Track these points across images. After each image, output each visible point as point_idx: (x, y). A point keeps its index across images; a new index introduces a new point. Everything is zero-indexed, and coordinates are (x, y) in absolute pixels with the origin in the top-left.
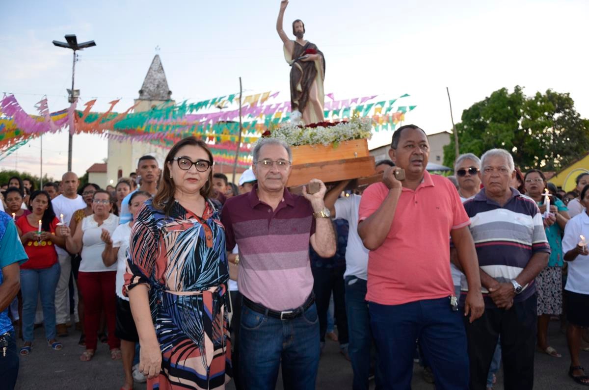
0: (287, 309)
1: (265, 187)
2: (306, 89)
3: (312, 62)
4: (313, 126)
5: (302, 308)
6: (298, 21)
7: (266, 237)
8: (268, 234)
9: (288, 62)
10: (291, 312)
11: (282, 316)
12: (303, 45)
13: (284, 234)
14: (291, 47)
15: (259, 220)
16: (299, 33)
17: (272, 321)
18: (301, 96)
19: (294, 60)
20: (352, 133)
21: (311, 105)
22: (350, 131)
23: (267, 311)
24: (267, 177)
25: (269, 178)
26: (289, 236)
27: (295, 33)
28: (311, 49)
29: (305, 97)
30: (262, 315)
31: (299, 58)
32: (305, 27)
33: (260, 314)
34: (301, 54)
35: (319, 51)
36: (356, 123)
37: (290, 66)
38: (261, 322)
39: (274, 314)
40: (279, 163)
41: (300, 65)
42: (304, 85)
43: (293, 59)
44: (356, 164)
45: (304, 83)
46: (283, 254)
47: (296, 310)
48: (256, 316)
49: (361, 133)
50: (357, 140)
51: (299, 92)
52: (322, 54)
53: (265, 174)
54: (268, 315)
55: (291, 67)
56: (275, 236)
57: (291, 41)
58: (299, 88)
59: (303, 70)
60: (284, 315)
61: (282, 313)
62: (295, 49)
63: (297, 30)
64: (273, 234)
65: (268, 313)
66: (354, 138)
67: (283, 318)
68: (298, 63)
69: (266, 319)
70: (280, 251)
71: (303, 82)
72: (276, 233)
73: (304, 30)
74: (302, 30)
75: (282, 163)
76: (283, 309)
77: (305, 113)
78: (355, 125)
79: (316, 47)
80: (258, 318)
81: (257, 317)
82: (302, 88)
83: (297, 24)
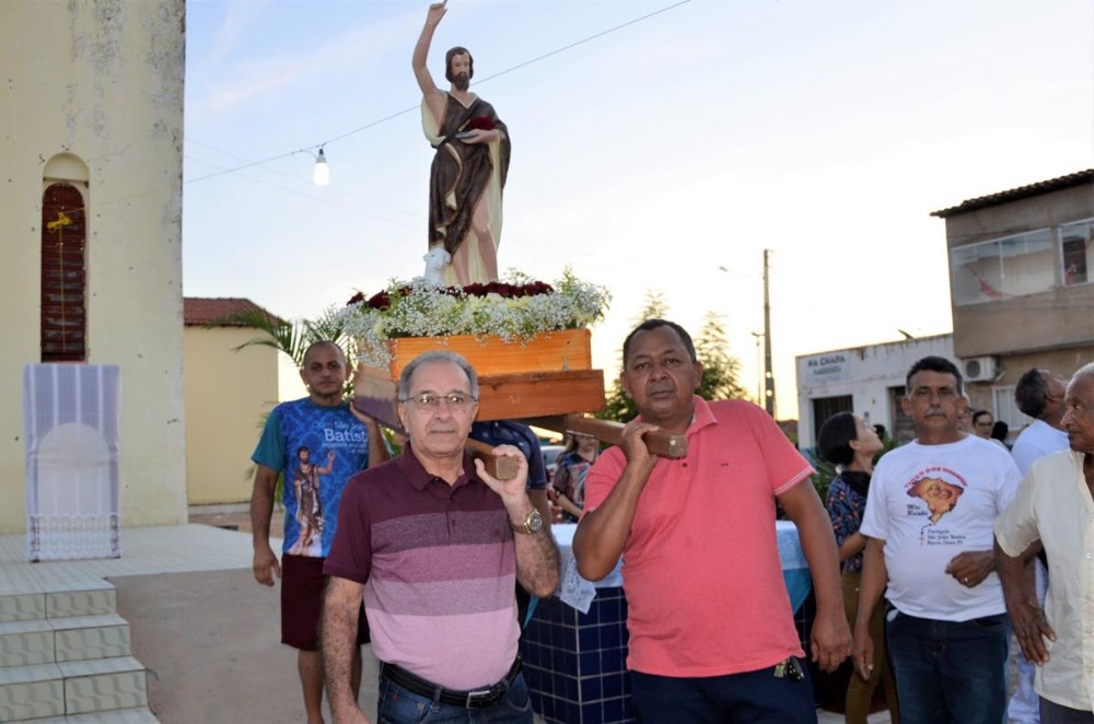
0: (479, 686)
1: (426, 449)
2: (467, 206)
3: (482, 147)
4: (479, 290)
5: (506, 683)
6: (460, 51)
7: (446, 548)
8: (449, 544)
9: (428, 138)
10: (488, 692)
11: (468, 702)
12: (468, 105)
13: (478, 542)
14: (442, 107)
15: (430, 515)
16: (459, 78)
17: (448, 711)
18: (453, 218)
19: (444, 138)
20: (562, 316)
21: (472, 239)
22: (560, 313)
23: (438, 692)
24: (428, 430)
25: (433, 432)
26: (488, 545)
27: (450, 75)
28: (483, 116)
29: (462, 222)
30: (429, 701)
31: (458, 136)
32: (474, 66)
33: (426, 699)
34: (461, 125)
35: (499, 122)
36: (572, 294)
37: (433, 146)
38: (426, 714)
39: (453, 699)
40: (452, 398)
41: (458, 151)
42: (463, 196)
43: (441, 134)
44: (565, 385)
45: (463, 191)
46: (477, 582)
47: (495, 686)
48: (416, 702)
49: (580, 316)
50: (570, 331)
51: (450, 209)
52: (503, 129)
53: (426, 423)
54: (441, 701)
55: (435, 151)
56: (463, 547)
57: (441, 93)
58: (451, 200)
59: (464, 161)
60: (473, 698)
61: (470, 694)
62: (448, 113)
63: (456, 71)
64: (458, 543)
65: (441, 697)
66: (563, 328)
67: (471, 705)
68: (454, 146)
69: (437, 708)
70: (473, 577)
71: (461, 188)
72: (464, 541)
73: (471, 71)
74: (468, 73)
75: (458, 399)
76: (473, 687)
77: (458, 256)
78: (570, 300)
79: (492, 112)
80: (421, 707)
81: (419, 705)
82: (457, 203)
83: (458, 58)
